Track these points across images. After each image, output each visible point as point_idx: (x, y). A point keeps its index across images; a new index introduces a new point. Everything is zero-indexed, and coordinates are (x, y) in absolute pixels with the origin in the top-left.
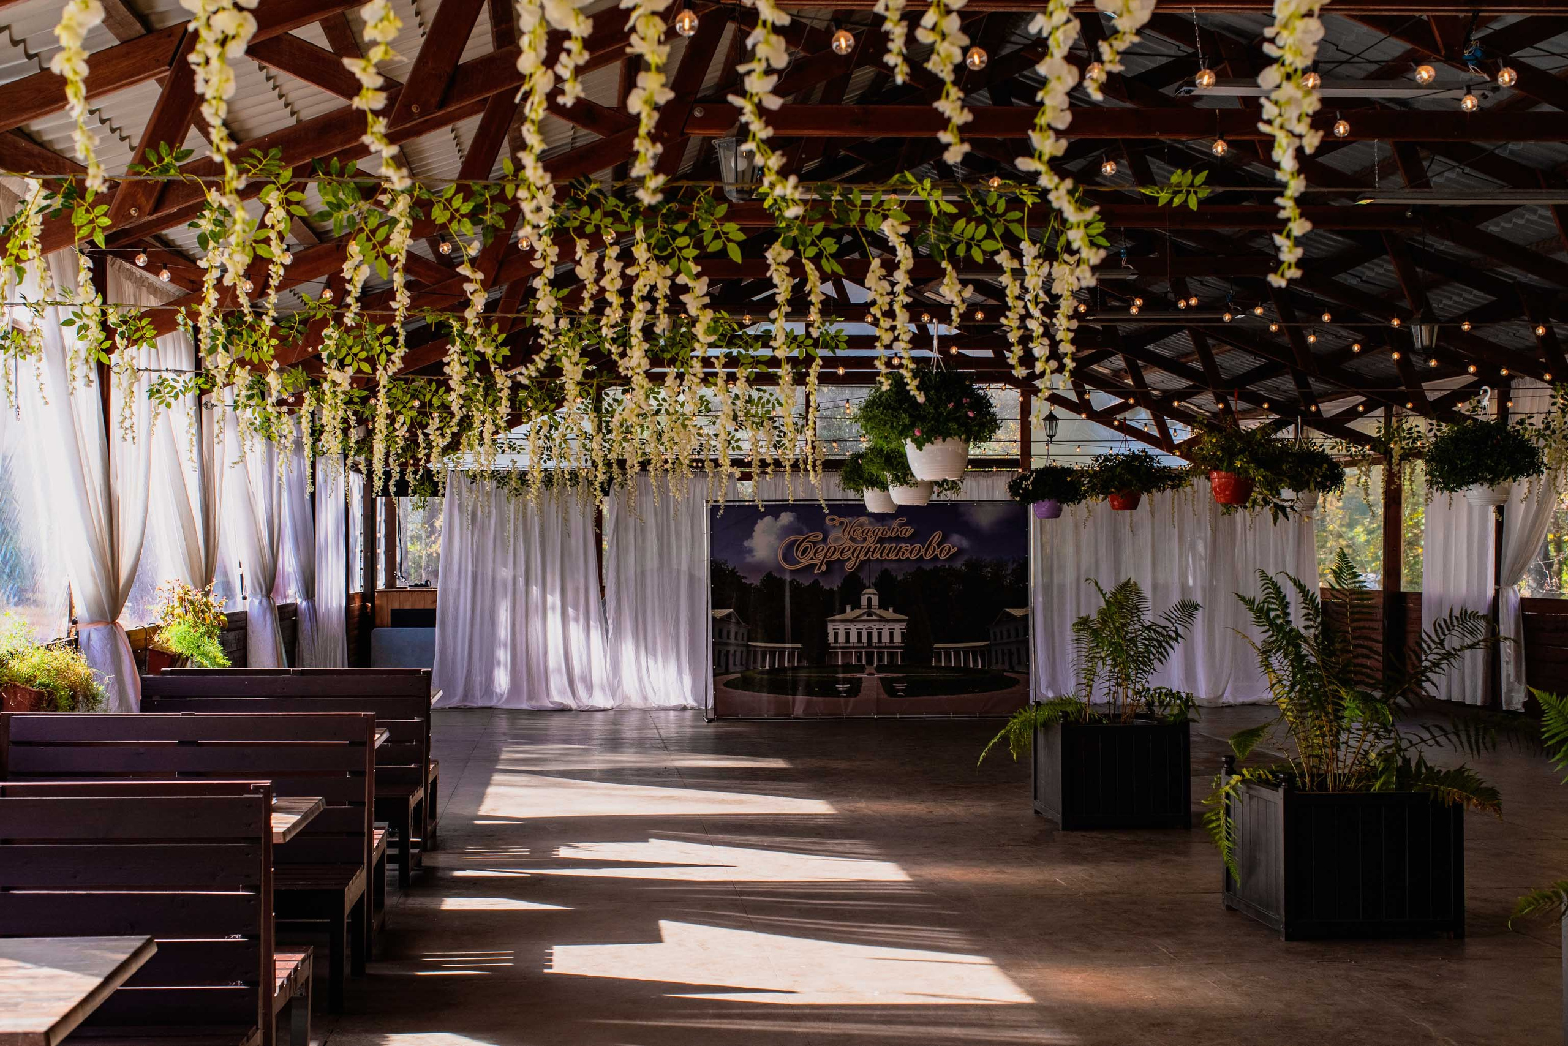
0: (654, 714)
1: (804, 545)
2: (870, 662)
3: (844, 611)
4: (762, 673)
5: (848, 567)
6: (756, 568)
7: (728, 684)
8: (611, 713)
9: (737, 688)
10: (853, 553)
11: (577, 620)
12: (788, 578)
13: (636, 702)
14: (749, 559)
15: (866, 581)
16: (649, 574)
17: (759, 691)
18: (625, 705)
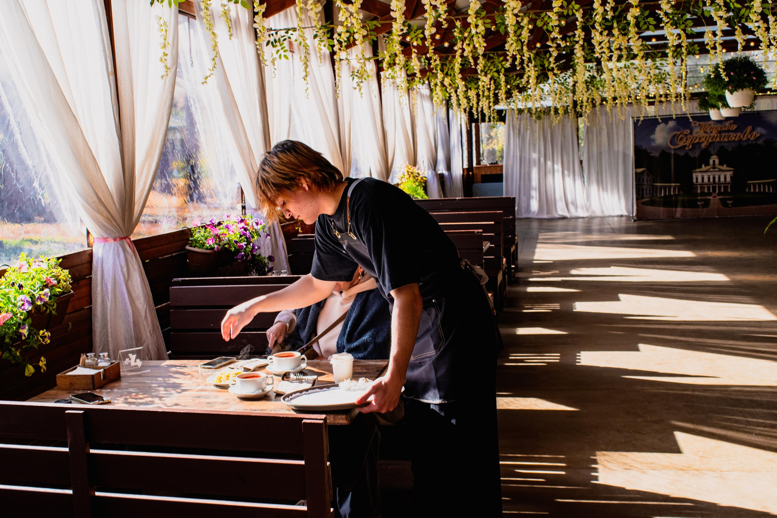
0: (607, 219)
1: (681, 136)
2: (714, 190)
3: (701, 167)
4: (661, 197)
5: (703, 145)
6: (657, 148)
7: (643, 203)
8: (586, 219)
9: (648, 205)
10: (706, 139)
11: (569, 175)
12: (673, 152)
13: (598, 213)
14: (653, 144)
15: (712, 152)
16: (603, 154)
17: (659, 206)
18: (593, 215)
